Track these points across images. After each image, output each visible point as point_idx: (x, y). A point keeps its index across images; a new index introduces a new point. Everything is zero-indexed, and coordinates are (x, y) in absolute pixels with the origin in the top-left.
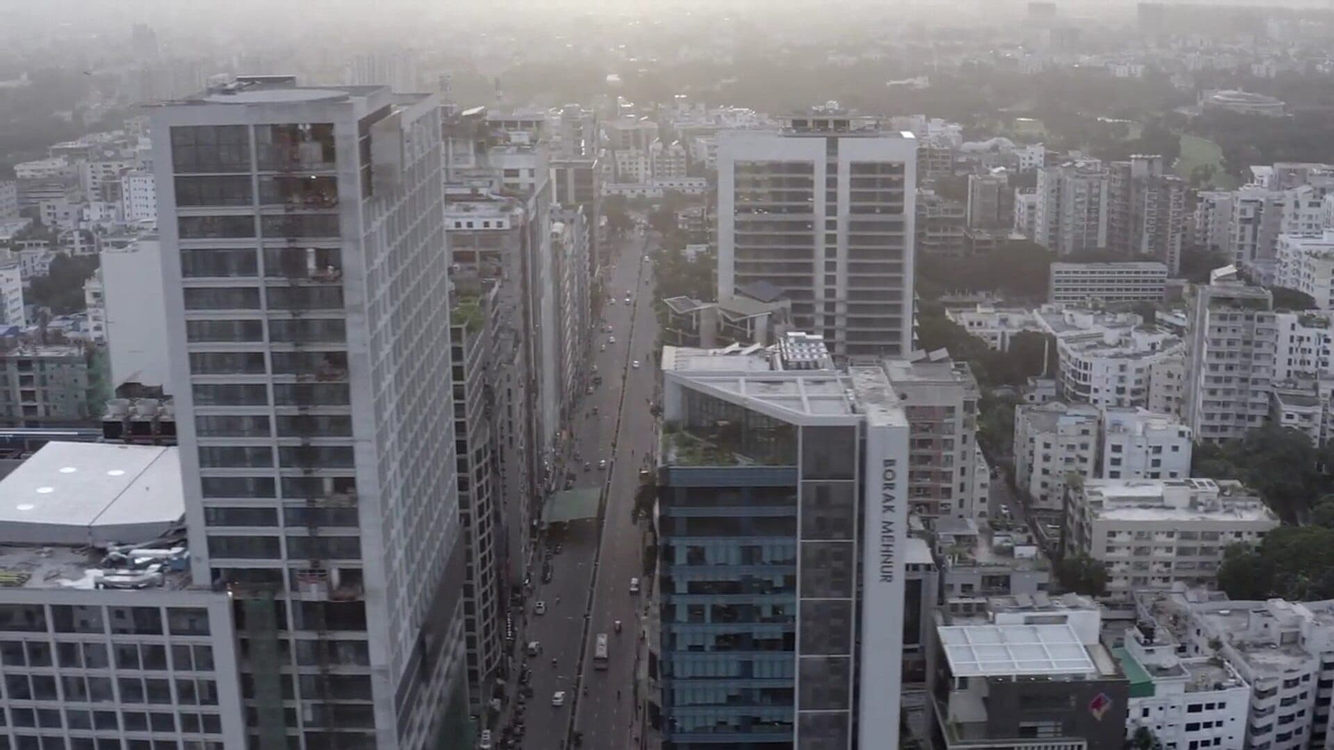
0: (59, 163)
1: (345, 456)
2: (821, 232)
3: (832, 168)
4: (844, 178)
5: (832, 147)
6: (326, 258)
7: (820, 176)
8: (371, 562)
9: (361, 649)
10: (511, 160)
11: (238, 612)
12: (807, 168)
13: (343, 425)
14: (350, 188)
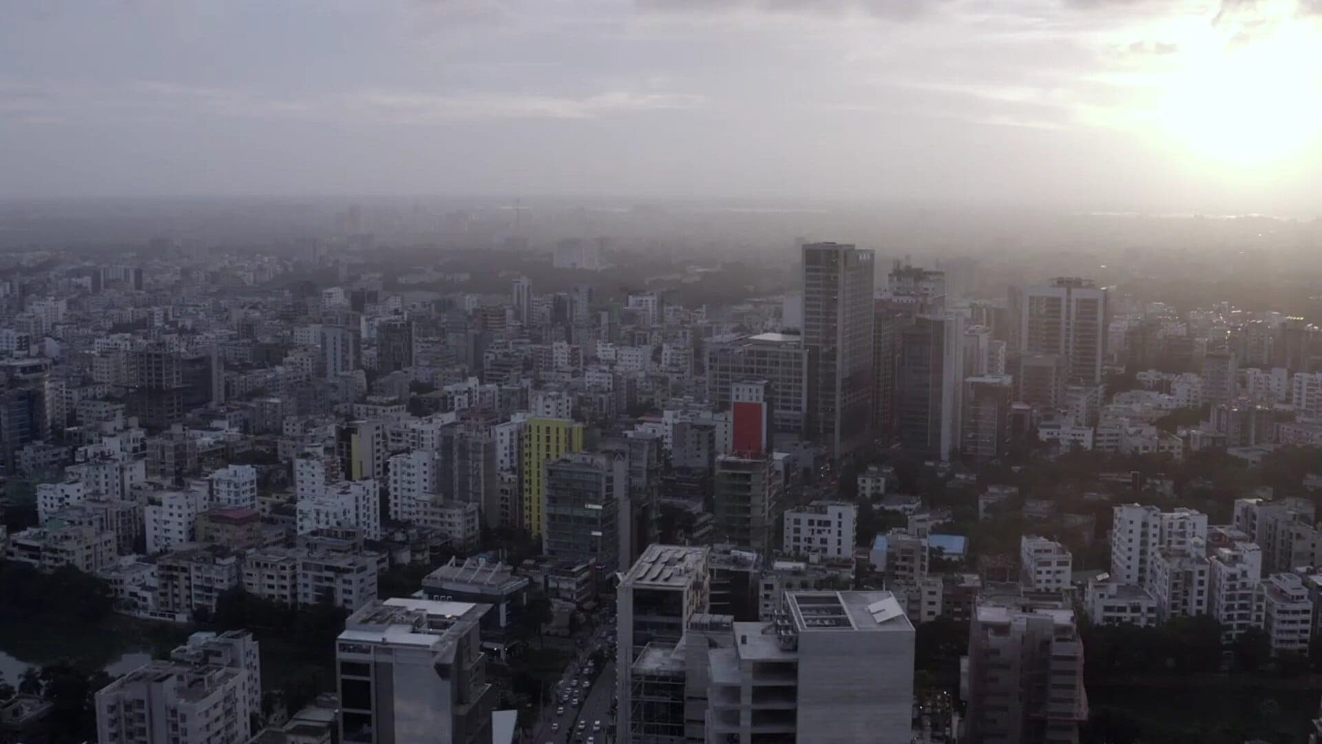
0: (750, 307)
1: (835, 321)
2: (1063, 326)
3: (1069, 301)
4: (1073, 305)
5: (1069, 293)
6: (836, 278)
7: (1064, 303)
8: (839, 345)
9: (835, 366)
10: (926, 285)
11: (809, 355)
12: (1059, 299)
13: (835, 314)
14: (841, 264)
